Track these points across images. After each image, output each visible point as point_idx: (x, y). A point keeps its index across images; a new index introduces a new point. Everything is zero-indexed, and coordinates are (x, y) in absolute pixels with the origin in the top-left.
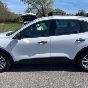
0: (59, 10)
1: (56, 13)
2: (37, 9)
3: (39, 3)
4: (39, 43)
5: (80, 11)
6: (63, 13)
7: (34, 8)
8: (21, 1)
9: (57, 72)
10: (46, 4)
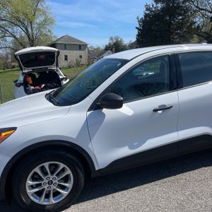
0: (70, 38)
1: (65, 45)
2: (14, 37)
3: (18, 23)
4: (155, 110)
5: (111, 39)
6: (80, 46)
7: (5, 36)
9: (191, 173)
10: (35, 26)
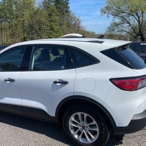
7: (123, 23)
8: (103, 14)
